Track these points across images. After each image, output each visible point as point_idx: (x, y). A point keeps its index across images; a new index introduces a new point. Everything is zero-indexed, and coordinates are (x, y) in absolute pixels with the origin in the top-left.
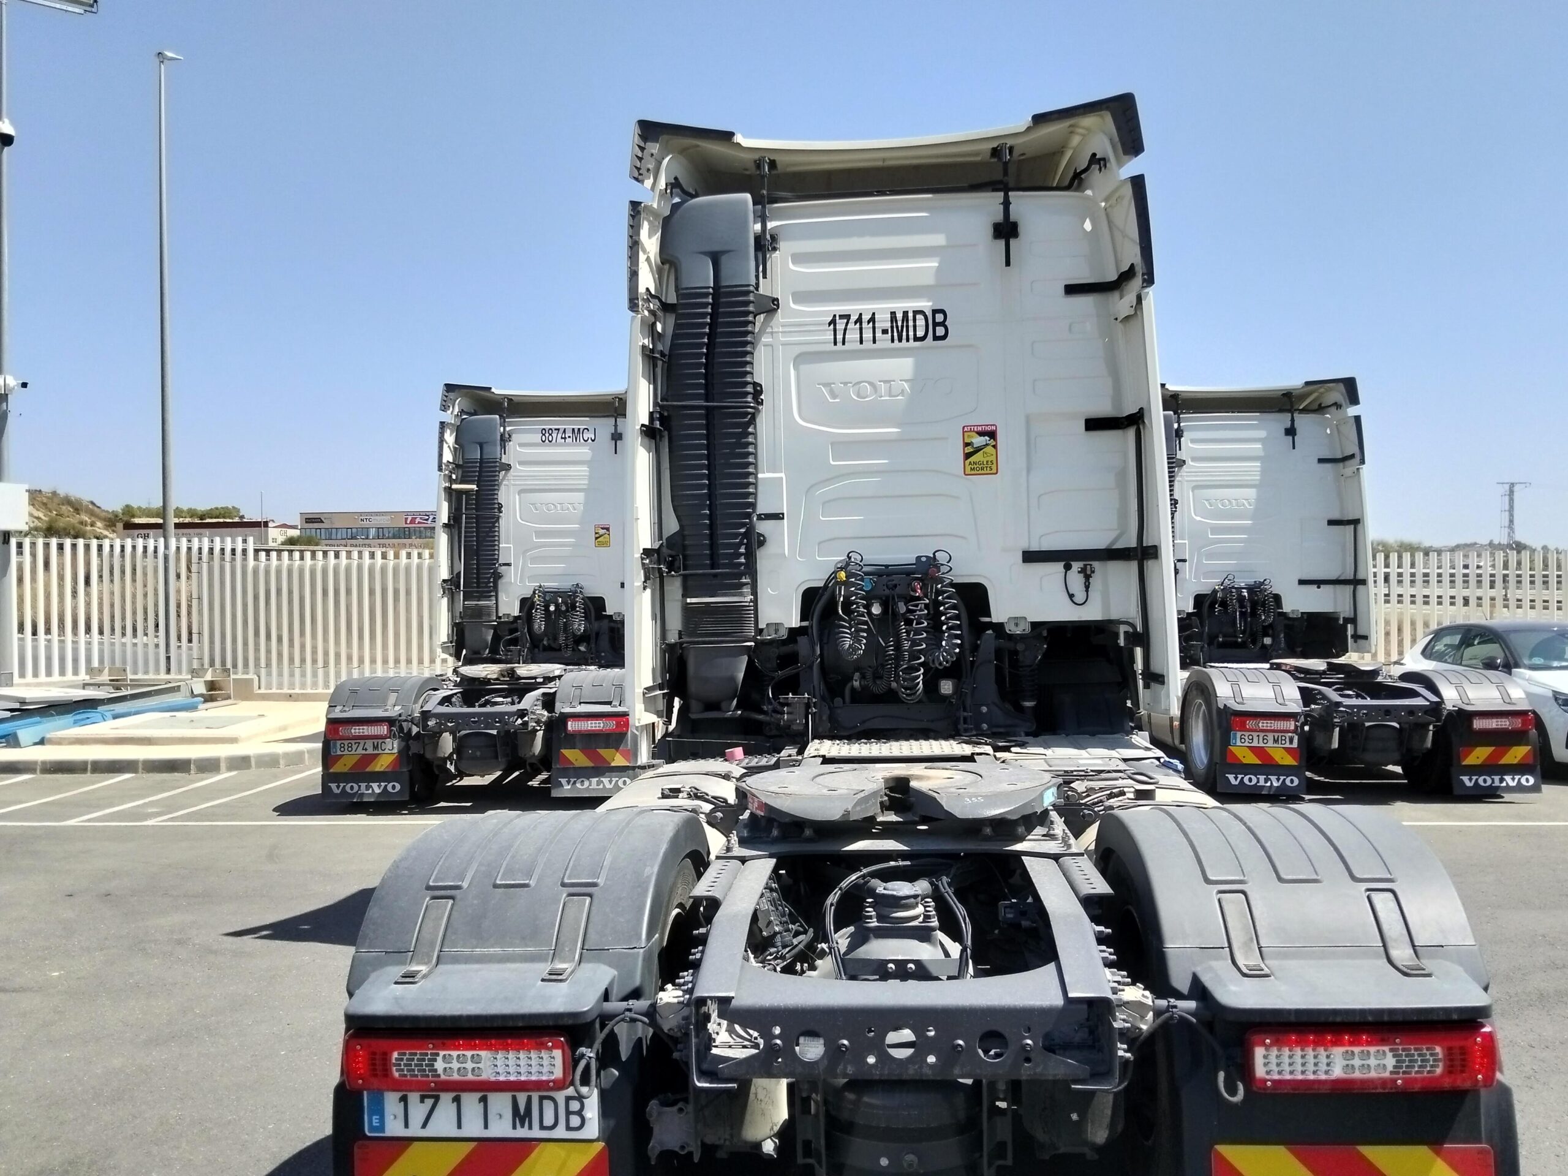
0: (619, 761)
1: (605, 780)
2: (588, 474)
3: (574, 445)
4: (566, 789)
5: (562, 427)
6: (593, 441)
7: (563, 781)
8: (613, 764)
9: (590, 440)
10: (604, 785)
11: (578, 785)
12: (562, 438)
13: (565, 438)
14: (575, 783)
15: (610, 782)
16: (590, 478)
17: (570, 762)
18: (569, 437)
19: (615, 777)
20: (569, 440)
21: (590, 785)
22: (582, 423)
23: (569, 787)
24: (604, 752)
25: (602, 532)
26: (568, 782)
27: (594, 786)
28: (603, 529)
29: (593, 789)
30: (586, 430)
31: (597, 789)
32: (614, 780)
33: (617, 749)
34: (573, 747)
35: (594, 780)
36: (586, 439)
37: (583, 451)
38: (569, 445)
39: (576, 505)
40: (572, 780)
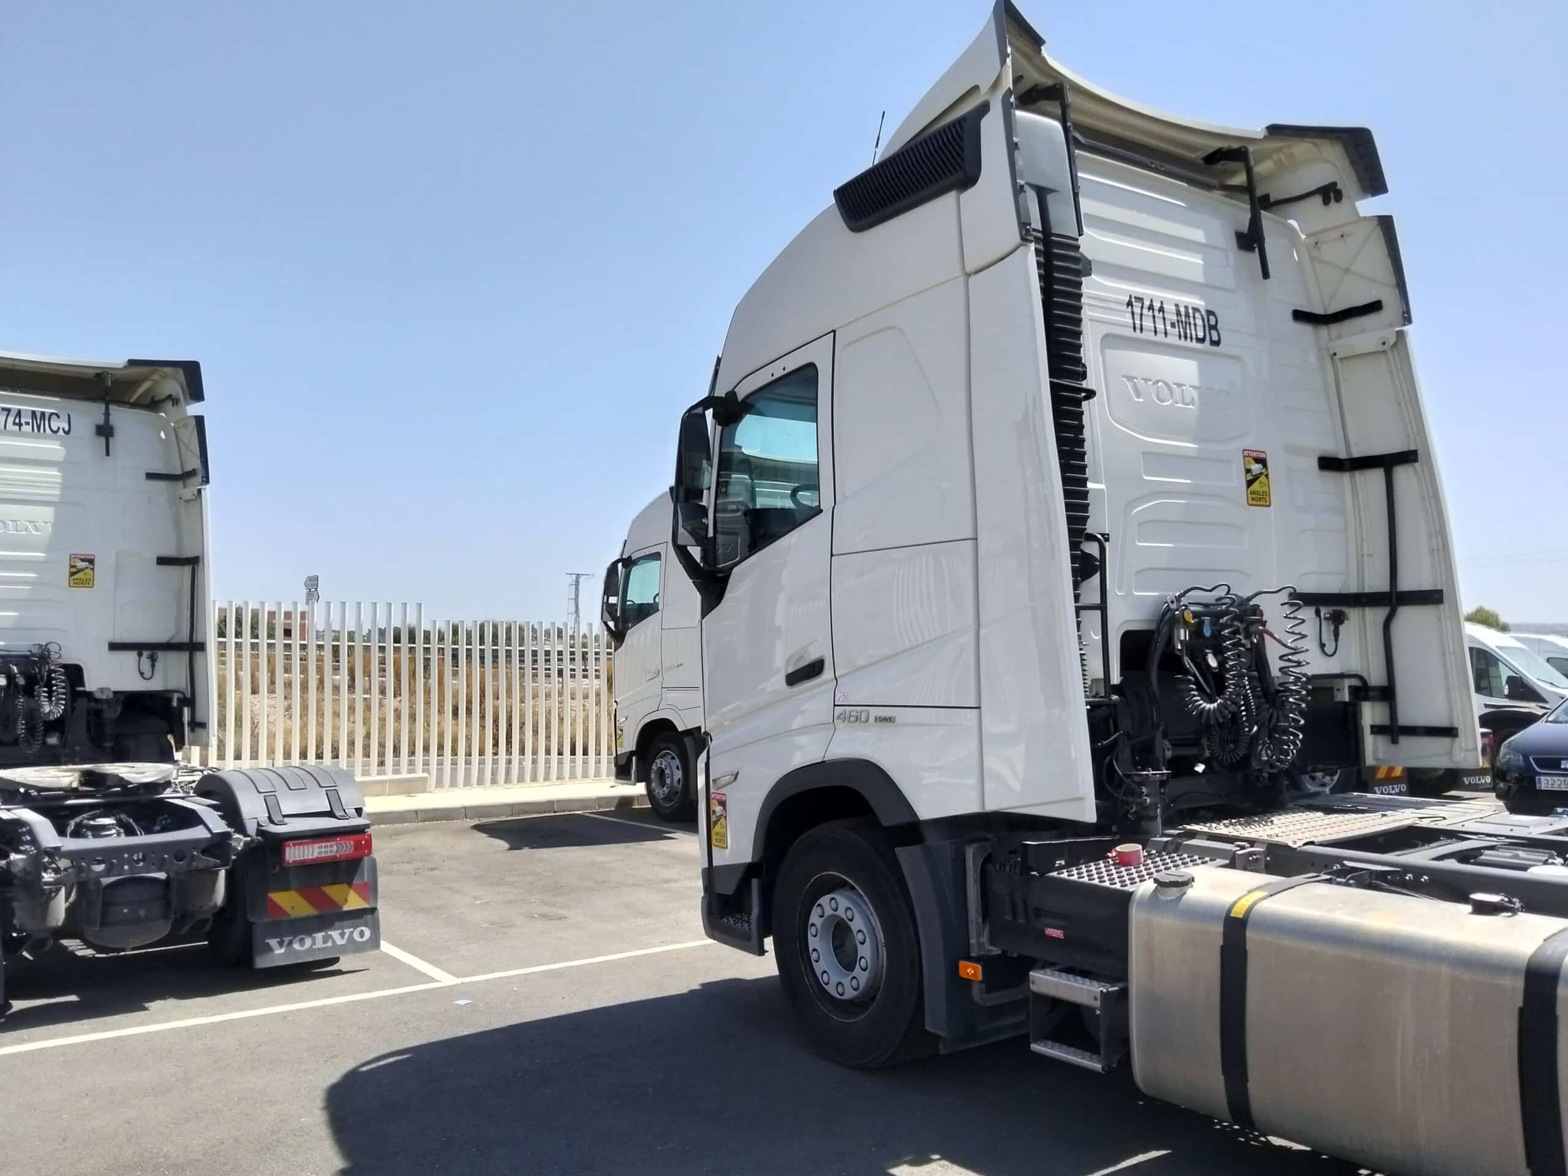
0: (354, 902)
1: (335, 934)
2: (59, 480)
3: (37, 437)
4: (279, 953)
5: (15, 407)
6: (67, 433)
7: (273, 942)
8: (346, 908)
9: (61, 432)
10: (334, 942)
11: (296, 946)
12: (14, 423)
13: (20, 425)
14: (290, 943)
15: (342, 935)
16: (64, 487)
17: (285, 913)
18: (27, 423)
19: (350, 928)
20: (27, 429)
21: (314, 943)
22: (46, 404)
23: (283, 951)
24: (333, 891)
25: (81, 565)
26: (281, 944)
27: (319, 944)
28: (83, 560)
29: (319, 949)
30: (54, 417)
31: (324, 949)
32: (347, 931)
33: (350, 884)
34: (286, 888)
35: (319, 936)
36: (55, 429)
37: (53, 448)
38: (25, 435)
39: (40, 524)
40: (287, 940)
